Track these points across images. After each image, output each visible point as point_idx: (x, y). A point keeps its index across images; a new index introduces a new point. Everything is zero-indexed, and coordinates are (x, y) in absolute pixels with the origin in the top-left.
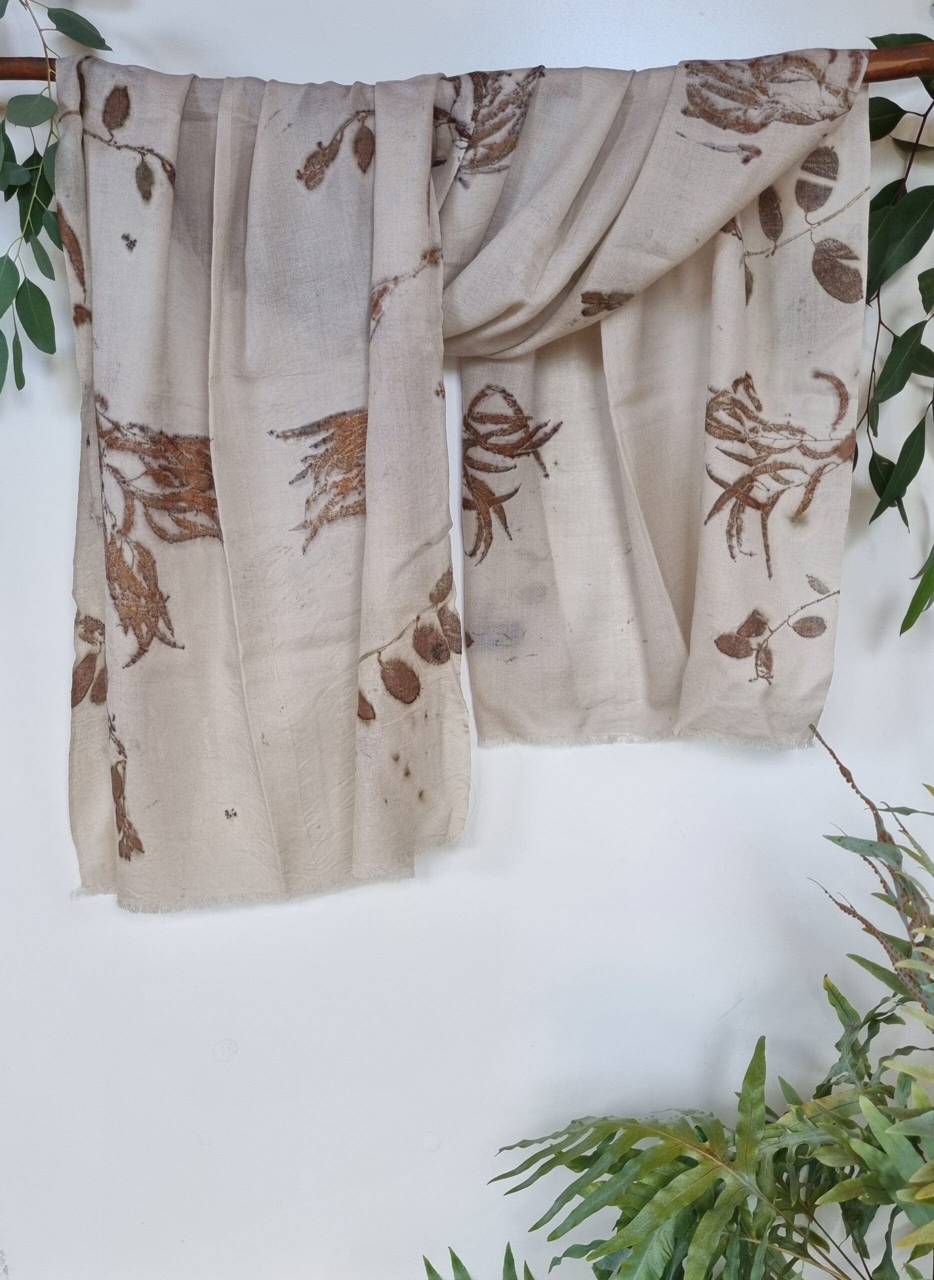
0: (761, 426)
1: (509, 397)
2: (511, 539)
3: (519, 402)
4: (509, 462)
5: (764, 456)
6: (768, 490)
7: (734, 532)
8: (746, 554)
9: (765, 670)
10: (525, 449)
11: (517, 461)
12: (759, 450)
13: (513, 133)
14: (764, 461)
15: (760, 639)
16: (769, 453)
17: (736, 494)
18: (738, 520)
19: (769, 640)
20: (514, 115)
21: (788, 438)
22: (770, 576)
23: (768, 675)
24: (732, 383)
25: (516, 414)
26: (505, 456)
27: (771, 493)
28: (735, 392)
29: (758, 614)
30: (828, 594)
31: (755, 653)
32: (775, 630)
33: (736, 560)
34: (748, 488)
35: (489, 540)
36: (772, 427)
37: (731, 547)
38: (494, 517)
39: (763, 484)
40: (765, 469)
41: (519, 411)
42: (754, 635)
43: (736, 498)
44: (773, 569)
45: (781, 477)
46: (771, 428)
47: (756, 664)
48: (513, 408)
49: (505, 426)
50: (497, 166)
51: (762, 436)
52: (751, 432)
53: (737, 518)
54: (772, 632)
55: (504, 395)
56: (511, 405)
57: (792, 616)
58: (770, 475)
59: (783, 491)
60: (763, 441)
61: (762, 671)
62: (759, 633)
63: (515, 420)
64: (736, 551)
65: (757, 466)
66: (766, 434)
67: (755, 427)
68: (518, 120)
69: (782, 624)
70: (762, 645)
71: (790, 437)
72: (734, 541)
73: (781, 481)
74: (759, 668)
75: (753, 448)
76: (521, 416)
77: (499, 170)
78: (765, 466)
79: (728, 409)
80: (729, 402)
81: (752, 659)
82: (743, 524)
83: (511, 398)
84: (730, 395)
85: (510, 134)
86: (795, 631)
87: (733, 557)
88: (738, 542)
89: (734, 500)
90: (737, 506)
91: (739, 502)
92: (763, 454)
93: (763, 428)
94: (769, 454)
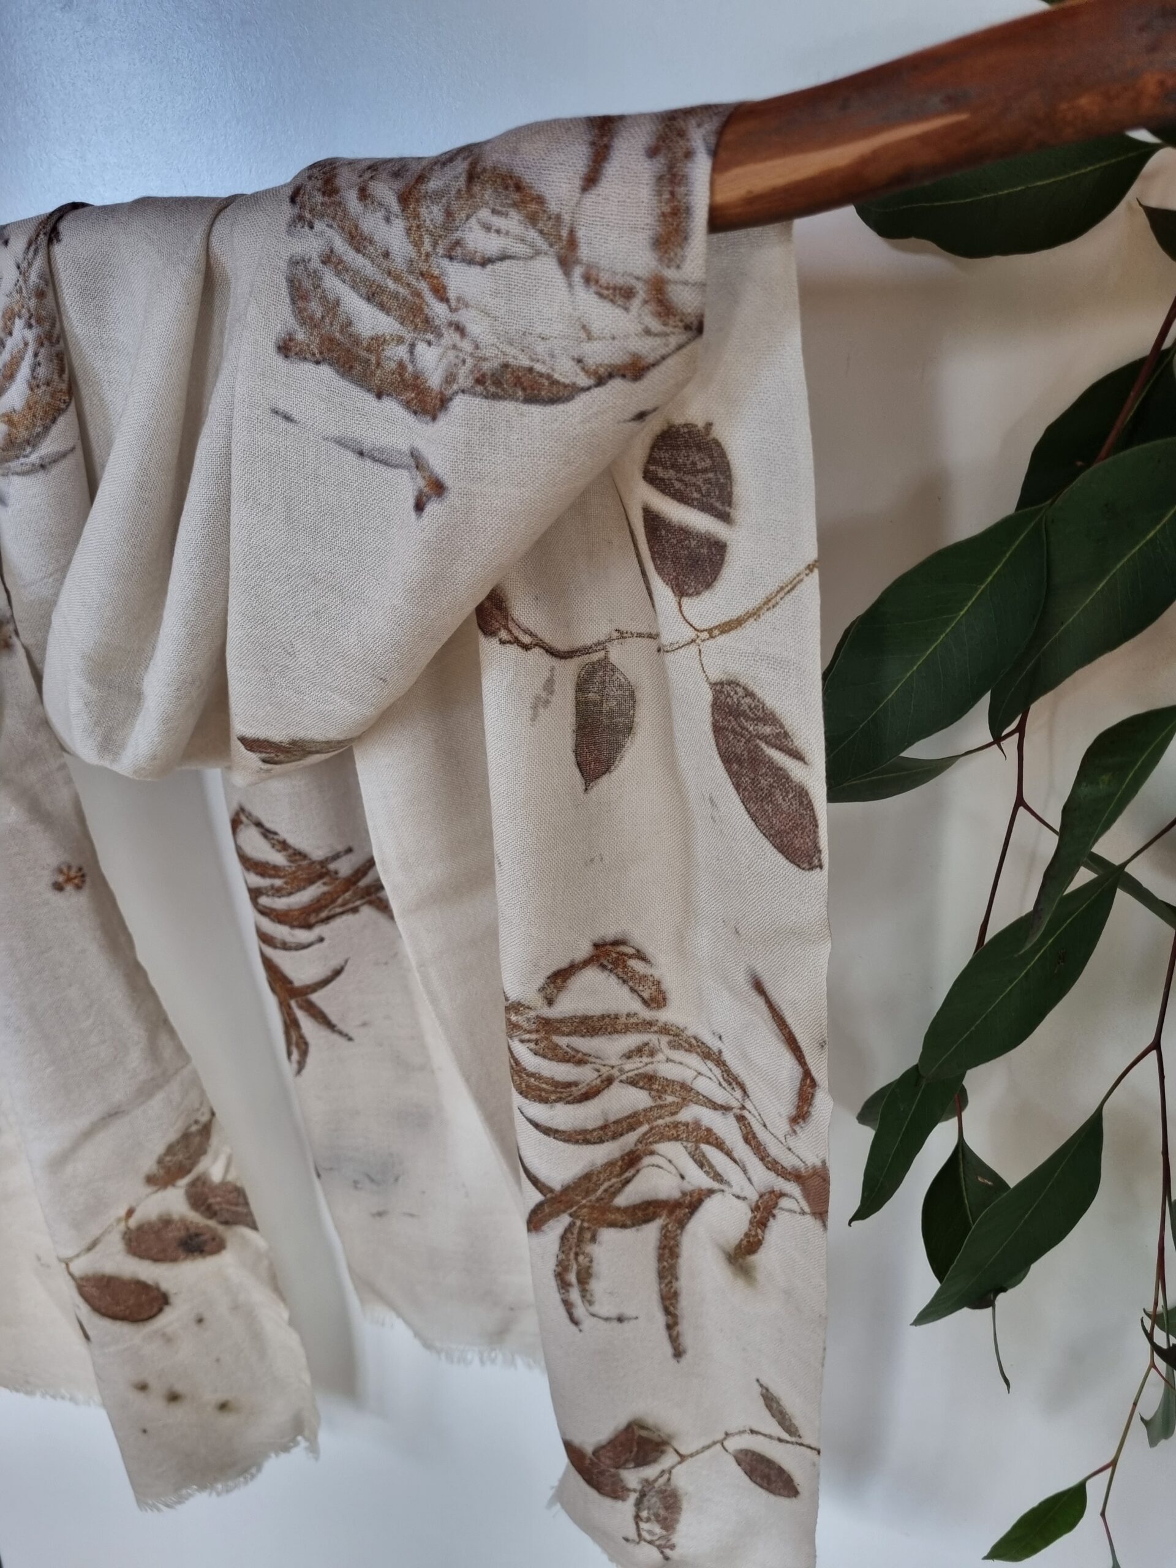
0: (665, 1039)
1: (271, 836)
2: (350, 1039)
3: (292, 840)
4: (303, 935)
5: (672, 1104)
6: (682, 1177)
7: (572, 1277)
8: (607, 1319)
9: (657, 1530)
10: (343, 905)
11: (318, 931)
12: (658, 1091)
13: (38, 386)
14: (673, 1114)
15: (650, 1472)
16: (684, 1099)
17: (572, 1207)
18: (581, 1258)
19: (674, 1471)
20: (26, 344)
21: (720, 1084)
22: (678, 1353)
23: (662, 1542)
24: (540, 980)
25: (291, 861)
26: (292, 927)
27: (687, 1186)
28: (550, 1002)
29: (643, 1427)
30: (800, 1441)
31: (633, 1497)
32: (691, 1455)
33: (581, 1327)
34: (606, 1191)
35: (303, 1047)
36: (694, 1042)
37: (568, 1305)
38: (300, 1015)
39: (670, 1161)
40: (674, 1132)
41: (297, 855)
42: (632, 1465)
43: (571, 1215)
44: (688, 1339)
45: (708, 1161)
46: (691, 1045)
47: (637, 1518)
48: (284, 853)
49: (278, 882)
50: (34, 458)
51: (668, 1060)
52: (629, 1057)
53: (577, 1254)
54: (683, 1458)
55: (263, 830)
56: (278, 847)
57: (733, 1435)
58: (686, 1147)
59: (711, 1192)
60: (668, 1071)
61: (650, 1532)
62: (642, 1460)
63: (294, 872)
64: (580, 1311)
65: (655, 1124)
66: (678, 1055)
67: (647, 1044)
68: (36, 355)
69: (708, 1447)
70: (656, 1480)
71: (724, 1084)
72: (575, 1295)
73: (707, 1168)
74: (644, 1526)
75: (641, 1088)
76: (305, 863)
77: (43, 466)
78: (676, 1125)
79: (529, 1041)
80: (534, 1027)
81: (627, 1507)
82: (594, 1264)
83: (276, 837)
84: (532, 1014)
85: (32, 389)
86: (739, 1465)
87: (575, 1322)
88: (583, 1297)
89: (565, 1220)
90: (576, 1231)
91: (578, 1223)
92: (670, 1099)
93: (669, 1043)
94: (684, 1102)
